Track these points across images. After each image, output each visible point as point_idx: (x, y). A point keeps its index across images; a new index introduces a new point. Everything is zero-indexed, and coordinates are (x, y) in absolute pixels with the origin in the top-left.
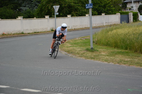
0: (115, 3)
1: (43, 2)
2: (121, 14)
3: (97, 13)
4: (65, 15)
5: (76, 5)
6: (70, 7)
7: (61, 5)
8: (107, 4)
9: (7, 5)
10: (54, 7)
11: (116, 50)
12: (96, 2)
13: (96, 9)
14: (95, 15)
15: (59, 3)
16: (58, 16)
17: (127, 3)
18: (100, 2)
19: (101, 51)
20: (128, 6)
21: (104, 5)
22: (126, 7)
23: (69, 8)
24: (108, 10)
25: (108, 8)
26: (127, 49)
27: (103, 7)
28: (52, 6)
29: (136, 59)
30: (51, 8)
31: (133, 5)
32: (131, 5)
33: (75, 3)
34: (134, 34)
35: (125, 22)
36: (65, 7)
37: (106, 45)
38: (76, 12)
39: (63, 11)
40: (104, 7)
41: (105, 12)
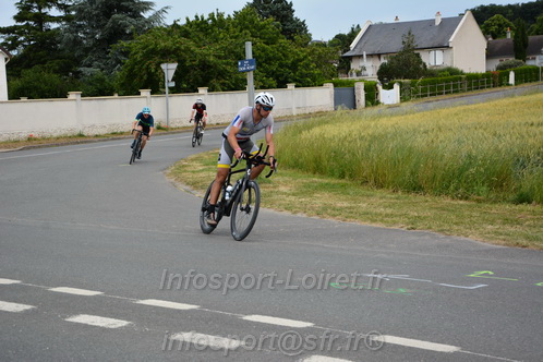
0: (320, 57)
1: (135, 53)
2: (335, 85)
3: (274, 83)
4: (193, 87)
5: (220, 61)
6: (205, 66)
7: (181, 63)
8: (301, 60)
9: (44, 62)
10: (163, 66)
11: (316, 179)
12: (271, 55)
13: (273, 73)
14: (270, 87)
15: (178, 56)
16: (173, 91)
17: (350, 58)
18: (284, 55)
19: (279, 182)
20: (355, 66)
21: (293, 63)
22: (349, 68)
23: (203, 70)
24: (302, 76)
25: (304, 71)
26: (343, 178)
27: (290, 68)
28: (158, 65)
29: (364, 202)
30: (156, 70)
31: (366, 63)
32: (361, 64)
33: (219, 57)
34: (362, 138)
35: (343, 108)
36: (192, 67)
37: (293, 168)
38: (223, 81)
39: (187, 78)
40: (294, 66)
41: (295, 81)
